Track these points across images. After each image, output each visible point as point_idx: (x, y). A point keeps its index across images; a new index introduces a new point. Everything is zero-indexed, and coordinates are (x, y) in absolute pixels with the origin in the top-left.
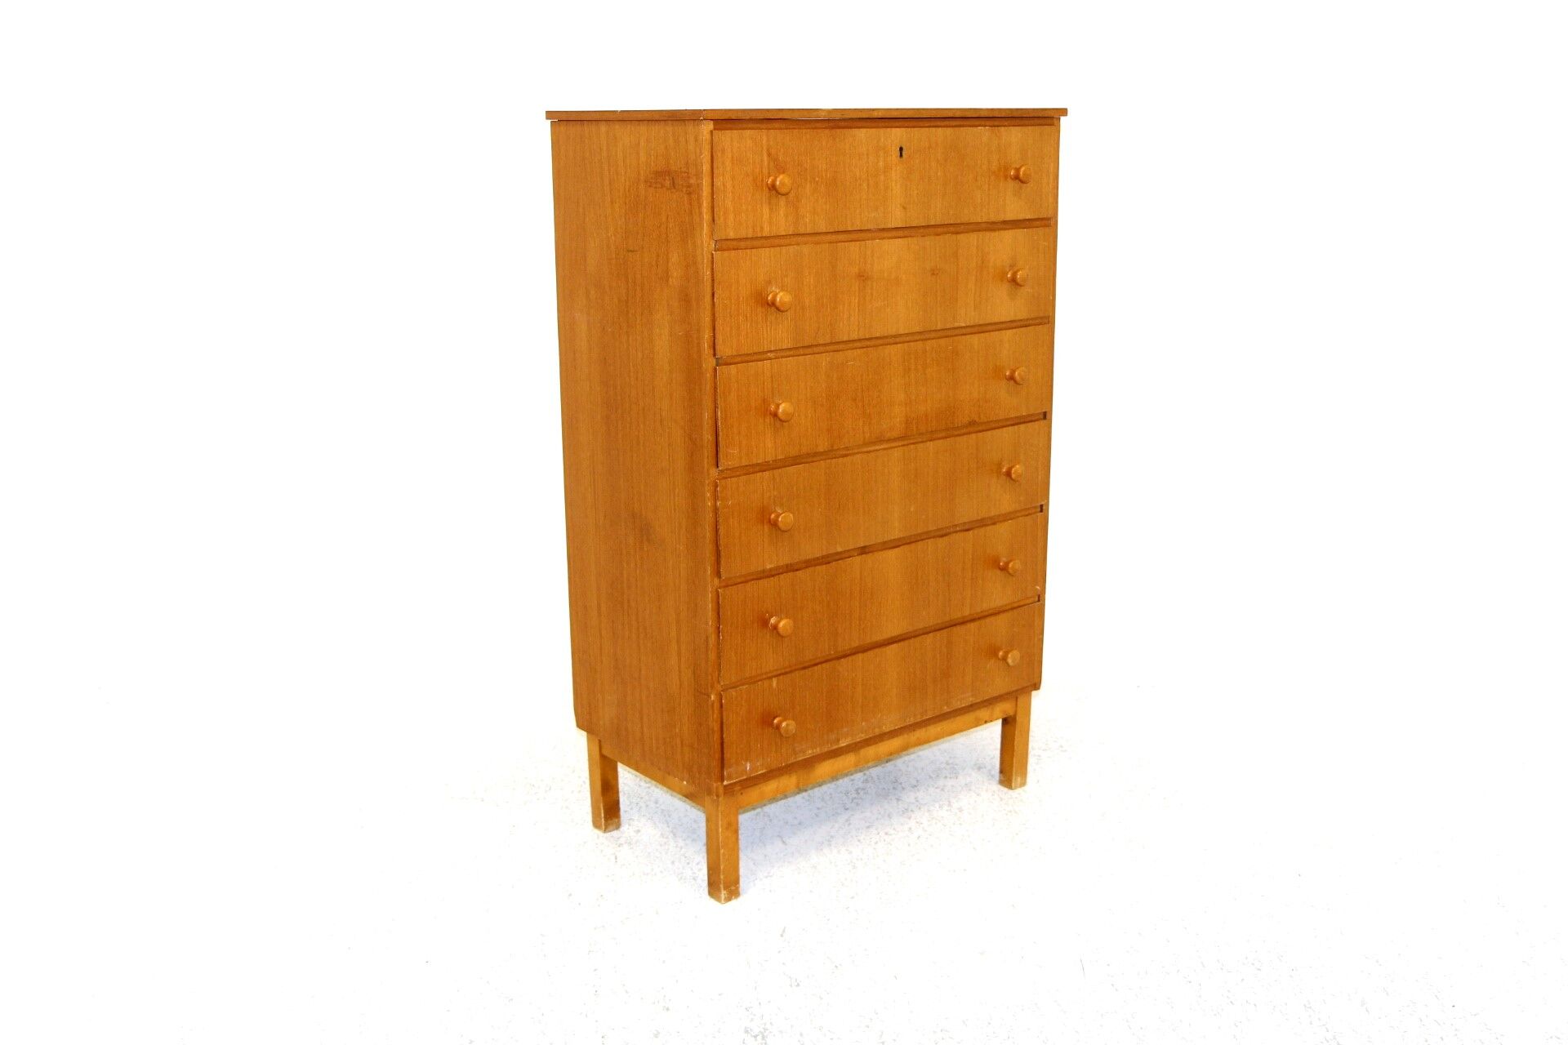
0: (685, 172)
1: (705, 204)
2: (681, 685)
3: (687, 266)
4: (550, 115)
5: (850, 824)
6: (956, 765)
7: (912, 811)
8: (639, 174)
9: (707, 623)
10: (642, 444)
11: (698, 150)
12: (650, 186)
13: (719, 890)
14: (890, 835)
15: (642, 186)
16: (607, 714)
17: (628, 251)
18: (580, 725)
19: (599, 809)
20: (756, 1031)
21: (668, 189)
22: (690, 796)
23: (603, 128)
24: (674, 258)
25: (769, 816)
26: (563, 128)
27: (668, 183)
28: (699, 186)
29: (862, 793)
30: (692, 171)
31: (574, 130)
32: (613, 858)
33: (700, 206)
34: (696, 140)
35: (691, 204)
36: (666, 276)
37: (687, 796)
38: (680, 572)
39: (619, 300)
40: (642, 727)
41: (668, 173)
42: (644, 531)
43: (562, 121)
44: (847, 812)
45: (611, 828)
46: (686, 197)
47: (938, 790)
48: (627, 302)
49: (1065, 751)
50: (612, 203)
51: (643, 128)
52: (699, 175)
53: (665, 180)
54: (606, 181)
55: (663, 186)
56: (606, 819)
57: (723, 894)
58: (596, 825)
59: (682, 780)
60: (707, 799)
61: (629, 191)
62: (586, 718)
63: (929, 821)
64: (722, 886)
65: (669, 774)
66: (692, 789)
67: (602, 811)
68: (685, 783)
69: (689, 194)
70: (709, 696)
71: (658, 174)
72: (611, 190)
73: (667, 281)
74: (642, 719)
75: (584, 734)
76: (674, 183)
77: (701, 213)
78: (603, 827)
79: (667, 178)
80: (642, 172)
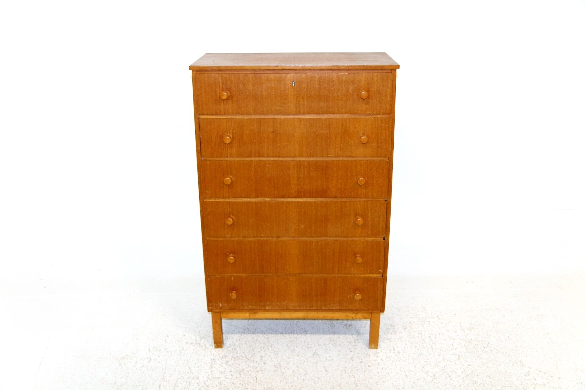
5: (353, 360)
6: (395, 326)
7: (378, 353)
14: (370, 367)
25: (319, 355)
29: (357, 342)
32: (255, 378)
44: (351, 353)
47: (388, 341)
49: (440, 319)
63: (386, 359)
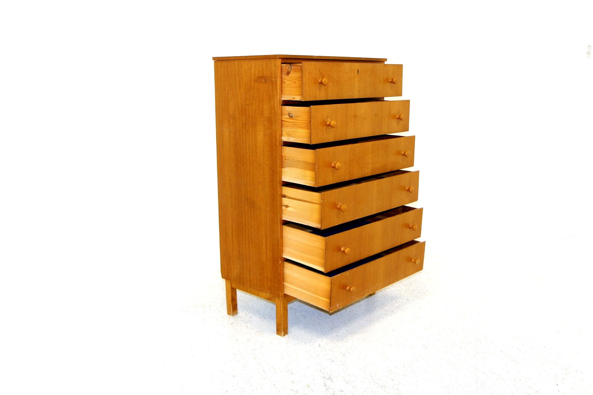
0: (270, 77)
1: (278, 87)
2: (267, 258)
3: (271, 110)
4: (214, 58)
8: (251, 78)
9: (278, 236)
10: (251, 173)
11: (276, 69)
12: (256, 82)
13: (281, 332)
15: (252, 82)
16: (235, 272)
17: (247, 105)
18: (223, 277)
19: (230, 307)
20: (327, 377)
21: (263, 83)
22: (269, 299)
23: (236, 62)
24: (266, 107)
26: (219, 63)
27: (263, 81)
28: (276, 81)
30: (274, 76)
31: (223, 63)
33: (276, 88)
34: (275, 65)
35: (273, 88)
36: (262, 113)
37: (267, 299)
38: (267, 218)
39: (243, 123)
40: (250, 276)
41: (264, 77)
42: (252, 205)
43: (218, 60)
45: (234, 314)
46: (270, 85)
48: (246, 123)
50: (240, 88)
51: (253, 62)
52: (276, 77)
53: (262, 80)
54: (237, 81)
55: (261, 82)
56: (233, 311)
57: (283, 333)
58: (229, 313)
59: (267, 293)
60: (277, 299)
61: (247, 84)
62: (226, 274)
64: (282, 330)
65: (261, 291)
66: (270, 296)
67: (232, 308)
68: (268, 294)
69: (272, 84)
70: (279, 262)
71: (259, 78)
72: (239, 84)
73: (263, 115)
74: (250, 272)
75: (224, 280)
76: (265, 81)
77: (277, 91)
78: (232, 314)
79: (263, 79)
80: (252, 77)
